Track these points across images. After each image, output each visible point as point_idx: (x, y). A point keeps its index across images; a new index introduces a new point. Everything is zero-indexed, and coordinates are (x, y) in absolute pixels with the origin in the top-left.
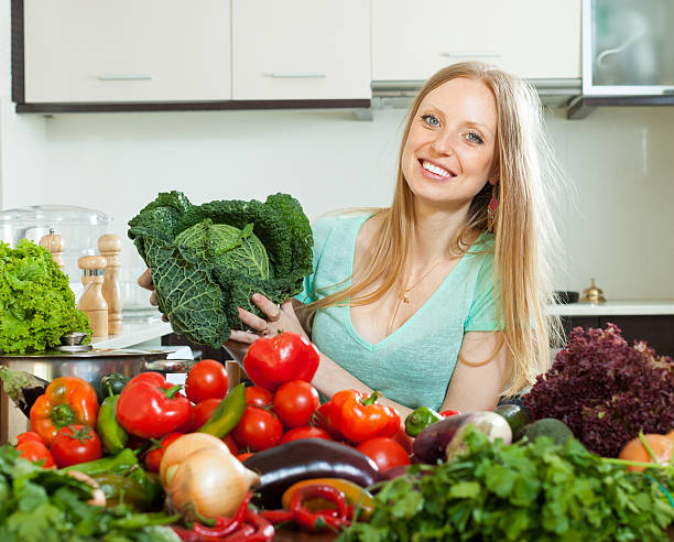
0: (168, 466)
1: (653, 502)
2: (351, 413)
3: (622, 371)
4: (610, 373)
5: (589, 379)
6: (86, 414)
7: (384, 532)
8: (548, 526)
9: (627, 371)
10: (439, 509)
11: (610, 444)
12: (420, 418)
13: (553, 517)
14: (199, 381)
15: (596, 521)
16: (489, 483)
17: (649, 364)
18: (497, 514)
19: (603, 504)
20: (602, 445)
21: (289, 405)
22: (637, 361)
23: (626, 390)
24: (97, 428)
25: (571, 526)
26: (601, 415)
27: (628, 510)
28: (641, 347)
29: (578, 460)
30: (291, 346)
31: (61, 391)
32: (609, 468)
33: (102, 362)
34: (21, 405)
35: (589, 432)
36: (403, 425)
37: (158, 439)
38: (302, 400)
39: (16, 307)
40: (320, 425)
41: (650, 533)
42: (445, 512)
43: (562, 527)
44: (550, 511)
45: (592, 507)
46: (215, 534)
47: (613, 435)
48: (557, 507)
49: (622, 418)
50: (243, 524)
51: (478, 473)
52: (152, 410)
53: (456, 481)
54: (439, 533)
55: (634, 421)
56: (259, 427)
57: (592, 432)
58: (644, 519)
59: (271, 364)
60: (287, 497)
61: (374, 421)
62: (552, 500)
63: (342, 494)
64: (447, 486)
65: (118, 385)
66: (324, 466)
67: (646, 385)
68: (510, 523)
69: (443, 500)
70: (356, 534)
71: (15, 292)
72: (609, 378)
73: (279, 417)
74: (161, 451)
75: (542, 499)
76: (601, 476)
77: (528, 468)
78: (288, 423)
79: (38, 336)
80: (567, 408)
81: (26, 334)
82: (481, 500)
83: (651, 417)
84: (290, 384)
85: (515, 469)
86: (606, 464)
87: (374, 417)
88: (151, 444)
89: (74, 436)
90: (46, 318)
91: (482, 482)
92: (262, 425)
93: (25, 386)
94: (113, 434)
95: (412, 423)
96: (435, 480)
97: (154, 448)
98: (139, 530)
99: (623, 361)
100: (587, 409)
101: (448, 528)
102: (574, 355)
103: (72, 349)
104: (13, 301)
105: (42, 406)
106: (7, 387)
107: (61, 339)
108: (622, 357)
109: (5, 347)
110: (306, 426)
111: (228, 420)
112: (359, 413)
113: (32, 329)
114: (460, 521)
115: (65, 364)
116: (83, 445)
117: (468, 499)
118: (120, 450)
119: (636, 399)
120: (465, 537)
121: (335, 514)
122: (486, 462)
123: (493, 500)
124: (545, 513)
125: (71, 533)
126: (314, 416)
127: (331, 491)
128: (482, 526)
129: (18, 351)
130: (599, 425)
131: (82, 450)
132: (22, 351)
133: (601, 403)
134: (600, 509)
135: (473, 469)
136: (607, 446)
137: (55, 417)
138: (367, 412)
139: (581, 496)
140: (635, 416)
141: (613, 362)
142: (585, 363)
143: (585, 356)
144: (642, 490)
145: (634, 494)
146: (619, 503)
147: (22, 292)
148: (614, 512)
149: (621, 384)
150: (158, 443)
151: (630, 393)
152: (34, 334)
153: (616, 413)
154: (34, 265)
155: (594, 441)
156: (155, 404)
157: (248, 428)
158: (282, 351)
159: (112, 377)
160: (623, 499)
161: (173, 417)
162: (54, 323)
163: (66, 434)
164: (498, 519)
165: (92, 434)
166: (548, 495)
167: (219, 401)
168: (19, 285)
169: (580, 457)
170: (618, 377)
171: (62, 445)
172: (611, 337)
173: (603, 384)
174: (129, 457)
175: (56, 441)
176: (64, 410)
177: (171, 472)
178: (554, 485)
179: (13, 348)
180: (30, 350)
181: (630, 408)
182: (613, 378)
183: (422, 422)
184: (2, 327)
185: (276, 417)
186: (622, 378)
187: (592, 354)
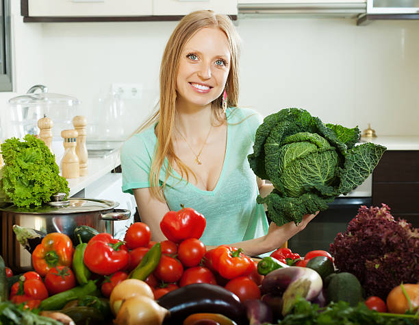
0: (115, 300)
2: (224, 262)
3: (391, 239)
4: (384, 240)
5: (370, 244)
6: (66, 257)
9: (394, 239)
12: (267, 264)
14: (133, 235)
17: (409, 234)
20: (377, 285)
21: (188, 254)
22: (400, 232)
23: (393, 251)
24: (72, 267)
26: (377, 266)
28: (403, 224)
30: (188, 217)
31: (51, 242)
34: (27, 248)
35: (369, 277)
37: (110, 276)
38: (195, 251)
39: (24, 178)
40: (206, 265)
47: (384, 280)
52: (105, 259)
55: (397, 272)
56: (169, 269)
57: (371, 278)
59: (176, 228)
61: (239, 267)
65: (85, 234)
67: (406, 250)
71: (22, 170)
72: (383, 244)
73: (181, 262)
78: (187, 266)
79: (37, 197)
80: (356, 260)
81: (30, 196)
83: (407, 270)
84: (188, 241)
87: (238, 265)
88: (104, 279)
89: (59, 274)
92: (171, 267)
93: (29, 237)
94: (81, 272)
95: (262, 267)
97: (106, 281)
99: (392, 233)
100: (368, 262)
102: (361, 225)
103: (58, 204)
104: (22, 175)
105: (40, 251)
106: (18, 237)
107: (51, 198)
108: (392, 231)
109: (18, 203)
110: (197, 266)
111: (150, 266)
112: (230, 263)
113: (33, 192)
115: (54, 219)
116: (64, 280)
118: (86, 283)
119: (399, 258)
126: (203, 260)
129: (25, 207)
130: (375, 272)
131: (63, 283)
132: (28, 206)
133: (377, 258)
136: (380, 287)
137: (47, 258)
138: (235, 262)
140: (398, 269)
141: (385, 234)
142: (368, 232)
143: (368, 226)
147: (27, 170)
149: (390, 247)
150: (109, 278)
151: (395, 253)
152: (34, 196)
153: (386, 265)
154: (34, 152)
155: (373, 283)
156: (106, 255)
157: (163, 269)
158: (183, 220)
159: (81, 228)
161: (118, 263)
162: (46, 189)
163: (54, 273)
165: (69, 273)
168: (25, 166)
170: (388, 242)
171: (51, 280)
172: (385, 215)
173: (378, 247)
176: (53, 255)
177: (116, 305)
179: (22, 205)
180: (32, 206)
181: (396, 263)
182: (385, 243)
183: (268, 267)
184: (16, 192)
185: (179, 261)
186: (391, 244)
187: (372, 226)
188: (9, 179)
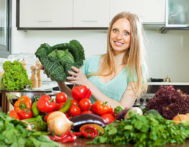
0: (49, 120)
1: (181, 132)
2: (99, 107)
3: (173, 97)
4: (170, 98)
5: (164, 99)
6: (29, 106)
7: (106, 139)
8: (151, 138)
9: (175, 97)
10: (121, 132)
11: (170, 117)
13: (153, 135)
14: (59, 98)
15: (165, 137)
16: (135, 126)
17: (181, 95)
18: (137, 134)
19: (167, 132)
20: (168, 117)
21: (83, 105)
22: (178, 95)
23: (174, 102)
24: (31, 110)
25: (158, 138)
26: (167, 109)
27: (174, 134)
28: (179, 91)
29: (160, 120)
30: (84, 89)
31: (22, 100)
32: (169, 123)
33: (34, 93)
34: (12, 103)
35: (164, 113)
36: (113, 111)
37: (48, 113)
38: (86, 103)
39: (12, 78)
40: (91, 110)
41: (180, 141)
42: (123, 134)
43: (155, 138)
44: (152, 134)
45: (164, 133)
46: (60, 138)
47: (171, 114)
48: (154, 133)
49: (173, 110)
50: (68, 136)
51: (132, 123)
52: (46, 105)
53: (126, 125)
54: (121, 139)
55: (176, 111)
56: (74, 110)
58: (178, 137)
59: (78, 93)
60: (81, 129)
61: (106, 109)
62: (152, 131)
63: (96, 129)
64: (124, 126)
65: (38, 99)
66: (91, 121)
67: (180, 101)
68: (141, 137)
69: (122, 130)
70: (99, 139)
71: (12, 74)
72: (170, 99)
73: (80, 108)
74: (48, 116)
75: (150, 130)
76: (166, 125)
77: (146, 122)
78: (82, 109)
79: (18, 86)
80: (158, 107)
81: (15, 85)
82: (133, 130)
83: (181, 110)
84: (84, 99)
85: (143, 122)
86: (168, 122)
87: (105, 108)
88: (45, 114)
89: (25, 112)
90: (20, 81)
91: (133, 125)
92: (75, 110)
93: (13, 98)
94: (36, 111)
95: (116, 110)
96: (120, 124)
97: (46, 115)
98: (39, 136)
99: (174, 94)
100: (164, 107)
101: (123, 138)
102: (160, 93)
103: (27, 89)
104: (11, 76)
105: (17, 104)
106: (8, 98)
107: (24, 87)
108: (174, 93)
109: (9, 88)
110: (87, 110)
111: (66, 108)
112: (102, 107)
113: (16, 84)
114: (127, 136)
115: (24, 93)
116: (27, 114)
117: (129, 130)
118: (37, 116)
119: (177, 105)
120: (128, 140)
121: (94, 134)
122: (135, 120)
123: (136, 130)
124: (151, 134)
125: (20, 136)
126: (90, 108)
127: (93, 127)
128: (133, 137)
129: (12, 90)
130: (167, 112)
131: (27, 115)
132: (13, 90)
133: (168, 106)
134: (166, 134)
135: (131, 122)
136: (169, 117)
137: (21, 107)
138: (104, 107)
139: (161, 130)
140: (177, 109)
141: (171, 95)
142: (163, 95)
143: (163, 93)
144: (178, 129)
145: (176, 130)
146: (171, 132)
147: (14, 74)
148: (170, 135)
149: (173, 101)
150: (47, 114)
151: (176, 103)
152: (17, 85)
153: (172, 108)
154: (17, 67)
155: (165, 116)
156: (47, 104)
157: (72, 111)
158: (81, 90)
159: (36, 96)
160: (173, 131)
161: (52, 107)
162: (22, 82)
163: (23, 111)
164: (137, 136)
165: (30, 111)
166: (152, 129)
167: (64, 103)
168: (13, 72)
169: (161, 119)
170: (172, 99)
171: (22, 114)
172: (171, 88)
173: (168, 101)
174: (40, 117)
175: (20, 113)
176: (23, 105)
177: (50, 121)
178: (153, 126)
179: (11, 89)
180: (15, 89)
181: (176, 107)
182: (171, 99)
183: (119, 110)
184: (8, 83)
185: (79, 108)
186: (174, 99)
187: (165, 93)
188: (5, 78)
